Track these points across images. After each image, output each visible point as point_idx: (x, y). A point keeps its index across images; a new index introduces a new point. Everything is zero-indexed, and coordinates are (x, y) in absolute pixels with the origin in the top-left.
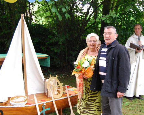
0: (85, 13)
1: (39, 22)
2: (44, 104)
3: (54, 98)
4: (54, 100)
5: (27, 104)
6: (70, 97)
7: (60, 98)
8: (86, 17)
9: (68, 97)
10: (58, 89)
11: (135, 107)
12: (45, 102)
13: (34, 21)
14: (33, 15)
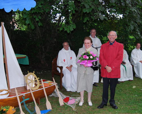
0: (57, 20)
1: (20, 28)
2: (24, 95)
3: (32, 90)
4: (31, 92)
5: (9, 96)
6: (45, 89)
7: (37, 89)
8: (59, 23)
9: (44, 88)
10: (36, 83)
11: (98, 93)
12: (25, 94)
13: (16, 28)
14: (15, 23)
